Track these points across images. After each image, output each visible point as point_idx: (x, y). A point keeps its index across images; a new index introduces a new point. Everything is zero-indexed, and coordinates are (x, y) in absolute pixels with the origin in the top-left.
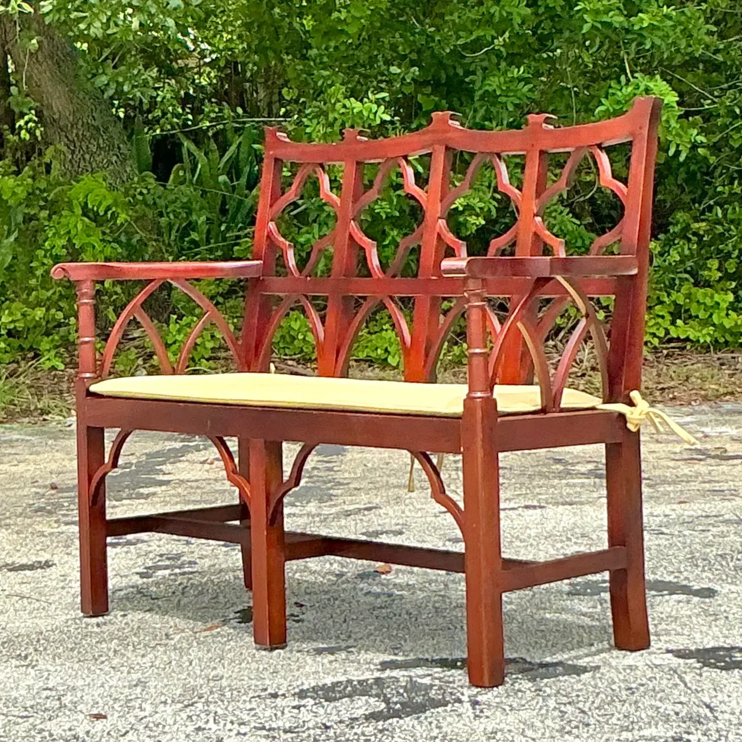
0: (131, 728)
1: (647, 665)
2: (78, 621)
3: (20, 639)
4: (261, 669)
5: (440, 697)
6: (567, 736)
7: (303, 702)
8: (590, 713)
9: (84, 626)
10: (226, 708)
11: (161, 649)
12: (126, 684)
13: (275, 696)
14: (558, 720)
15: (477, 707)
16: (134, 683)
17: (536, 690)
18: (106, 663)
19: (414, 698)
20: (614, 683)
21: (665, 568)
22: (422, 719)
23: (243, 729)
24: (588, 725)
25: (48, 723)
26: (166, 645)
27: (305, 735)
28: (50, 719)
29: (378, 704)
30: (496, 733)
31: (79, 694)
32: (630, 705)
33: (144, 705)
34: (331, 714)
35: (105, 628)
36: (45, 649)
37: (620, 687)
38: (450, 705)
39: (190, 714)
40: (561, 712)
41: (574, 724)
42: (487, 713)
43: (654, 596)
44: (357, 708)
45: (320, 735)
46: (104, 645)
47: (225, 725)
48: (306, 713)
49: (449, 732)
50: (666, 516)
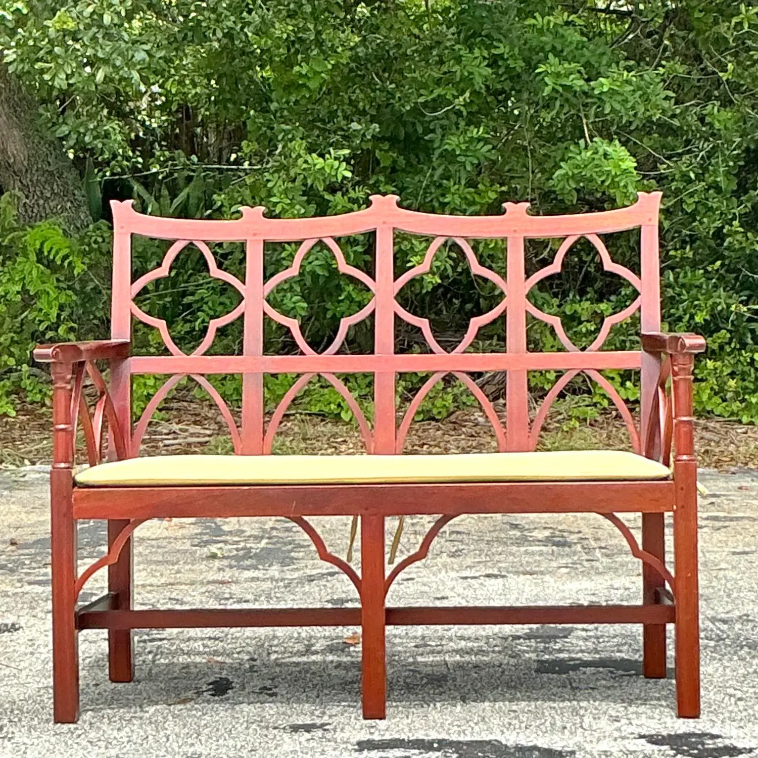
1: (621, 751)
4: (238, 747)
11: (137, 723)
18: (83, 736)
26: (141, 718)
36: (20, 720)
43: (622, 676)
50: (626, 589)
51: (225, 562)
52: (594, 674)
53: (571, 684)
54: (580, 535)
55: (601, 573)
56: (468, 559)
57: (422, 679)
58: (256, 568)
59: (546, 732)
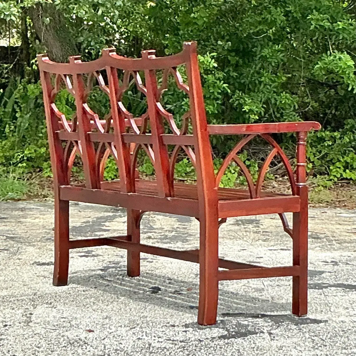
0: (107, 337)
2: (74, 289)
3: (47, 295)
4: (165, 314)
5: (253, 330)
6: (316, 350)
7: (187, 329)
8: (326, 341)
9: (77, 291)
10: (151, 330)
11: (116, 303)
12: (101, 317)
13: (174, 326)
14: (311, 343)
15: (272, 335)
16: (105, 317)
17: (299, 329)
18: (90, 308)
19: (240, 330)
20: (336, 328)
21: (352, 279)
22: (246, 339)
23: (160, 340)
24: (326, 346)
25: (66, 332)
26: (118, 301)
27: (191, 344)
28: (66, 331)
29: (224, 332)
30: (282, 347)
31: (79, 321)
32: (345, 338)
33: (111, 327)
34: (202, 335)
35: (87, 292)
36: (60, 300)
37: (339, 330)
38: (258, 334)
39: (134, 332)
40: (312, 339)
41: (319, 345)
42: (276, 338)
43: (349, 291)
44: (214, 333)
45: (198, 344)
46: (88, 300)
47: (151, 337)
48: (190, 334)
49: (260, 346)
50: (349, 257)
51: (155, 240)
52: (335, 290)
53: (324, 293)
54: (325, 235)
55: (335, 250)
56: (272, 242)
57: (252, 289)
58: (170, 243)
59: (313, 312)
